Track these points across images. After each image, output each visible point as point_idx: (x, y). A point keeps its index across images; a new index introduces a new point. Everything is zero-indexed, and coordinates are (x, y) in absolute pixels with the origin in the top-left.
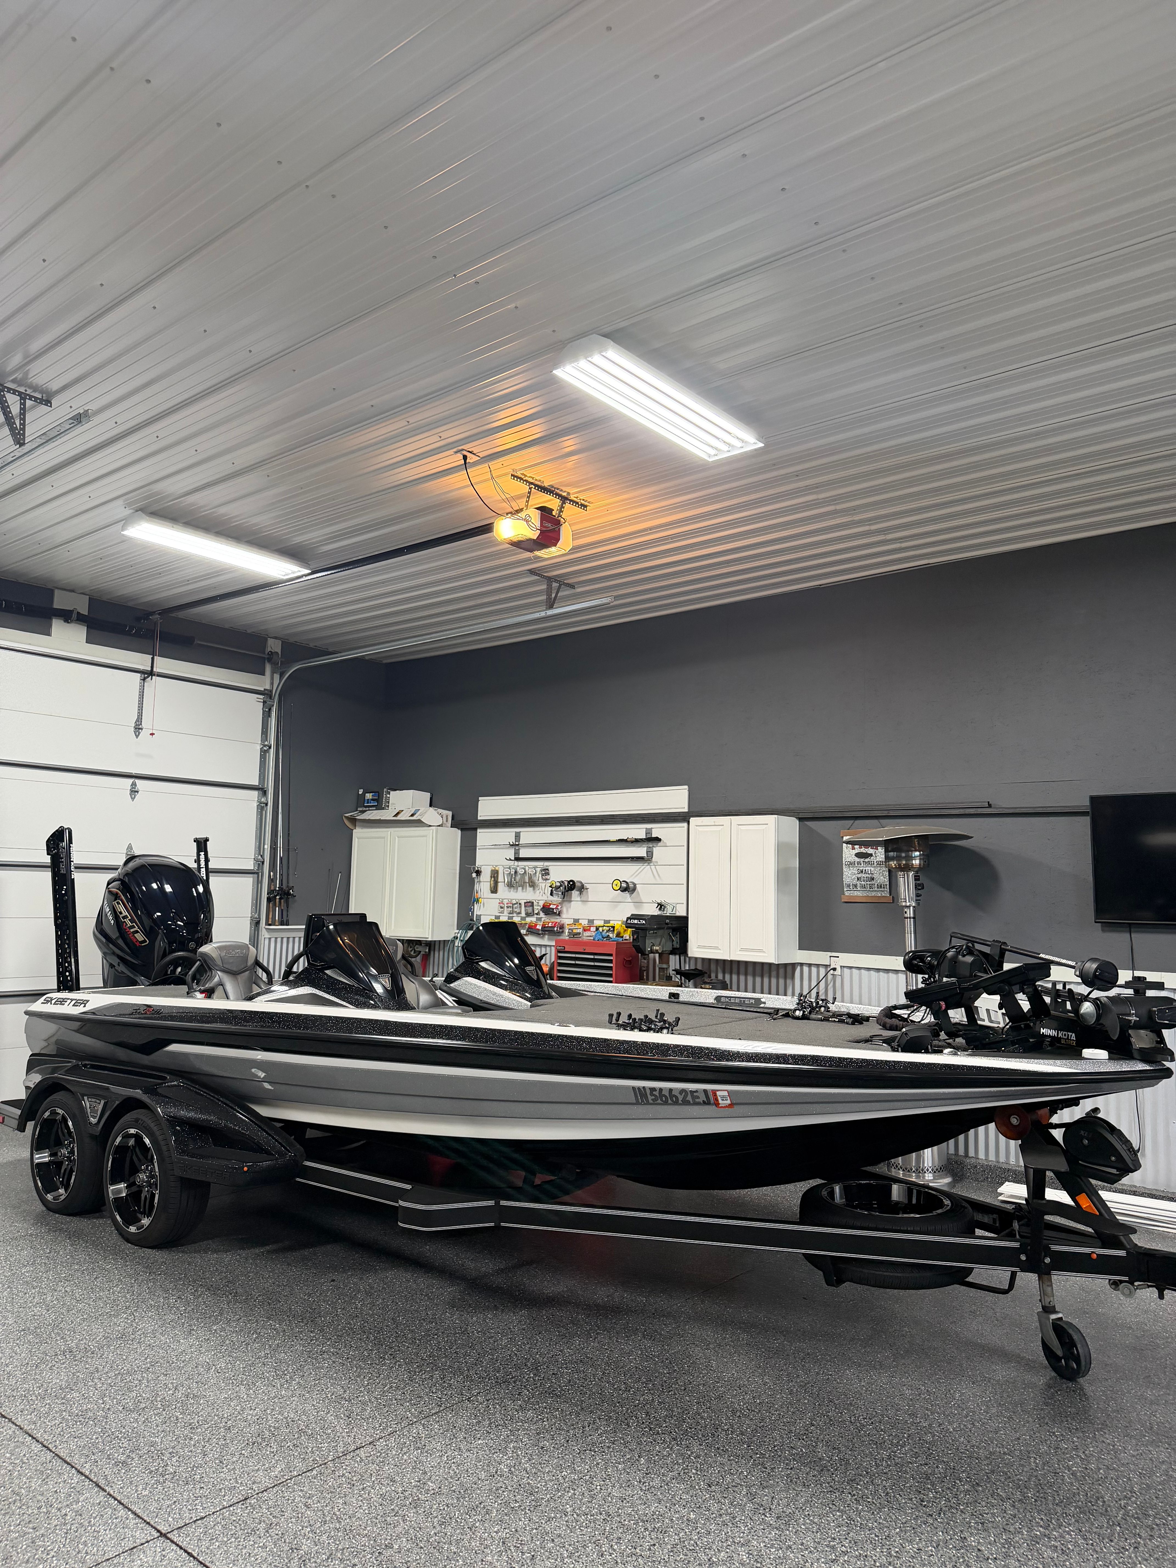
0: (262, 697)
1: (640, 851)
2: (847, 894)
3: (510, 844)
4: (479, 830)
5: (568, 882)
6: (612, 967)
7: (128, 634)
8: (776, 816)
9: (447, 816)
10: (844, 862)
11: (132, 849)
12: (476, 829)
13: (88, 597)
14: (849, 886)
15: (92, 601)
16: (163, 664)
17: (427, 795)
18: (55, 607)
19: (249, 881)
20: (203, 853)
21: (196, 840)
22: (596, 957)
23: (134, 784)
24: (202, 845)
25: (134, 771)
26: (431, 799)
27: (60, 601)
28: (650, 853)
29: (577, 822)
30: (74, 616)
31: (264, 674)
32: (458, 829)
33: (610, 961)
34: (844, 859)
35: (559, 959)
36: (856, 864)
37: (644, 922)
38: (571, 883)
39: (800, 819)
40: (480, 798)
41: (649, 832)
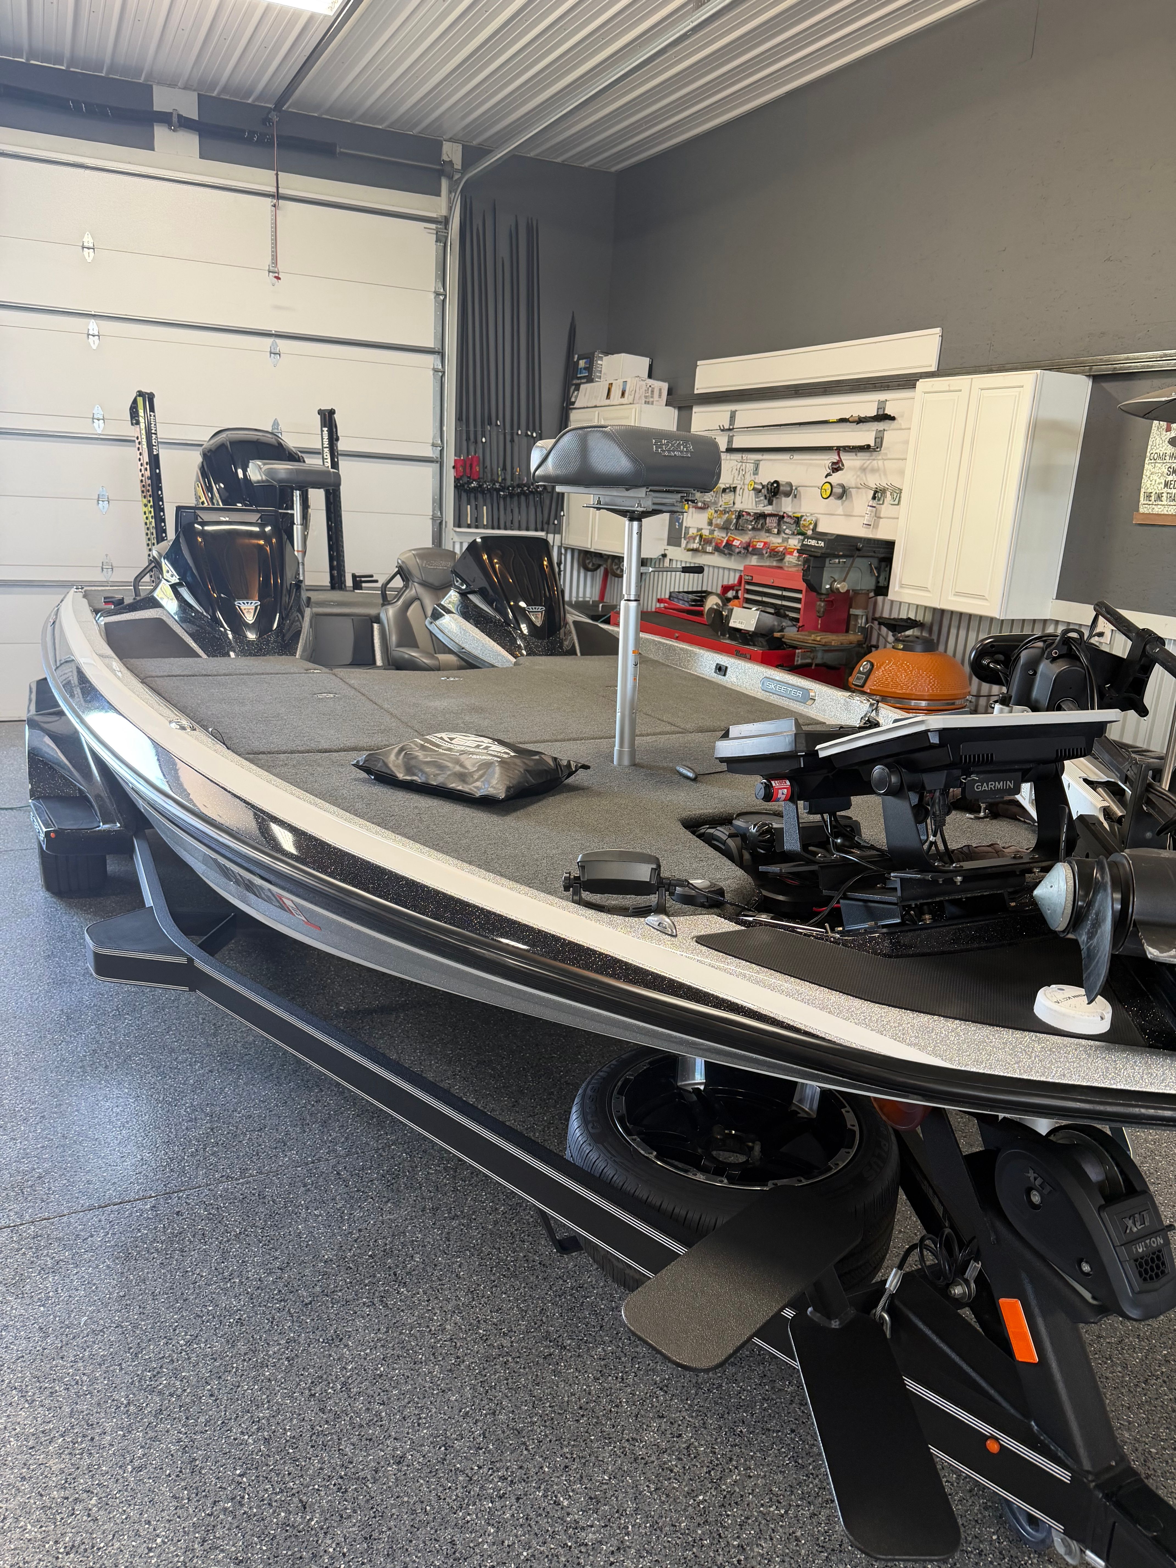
0: (433, 226)
1: (864, 436)
2: (1142, 510)
3: (720, 429)
4: (695, 409)
5: (772, 484)
6: (799, 609)
7: (249, 141)
8: (1039, 371)
9: (660, 390)
10: (1148, 454)
11: (278, 424)
12: (691, 408)
13: (196, 94)
14: (1149, 496)
15: (203, 100)
16: (293, 183)
17: (646, 361)
18: (155, 109)
19: (428, 472)
20: (326, 429)
21: (320, 412)
22: (785, 593)
23: (275, 345)
24: (328, 418)
25: (273, 329)
26: (651, 367)
27: (162, 101)
28: (879, 440)
29: (796, 393)
30: (175, 119)
31: (439, 195)
32: (674, 407)
33: (798, 600)
34: (1149, 447)
35: (747, 593)
36: (1167, 458)
37: (822, 544)
38: (775, 485)
39: (1097, 378)
40: (699, 363)
41: (882, 404)
